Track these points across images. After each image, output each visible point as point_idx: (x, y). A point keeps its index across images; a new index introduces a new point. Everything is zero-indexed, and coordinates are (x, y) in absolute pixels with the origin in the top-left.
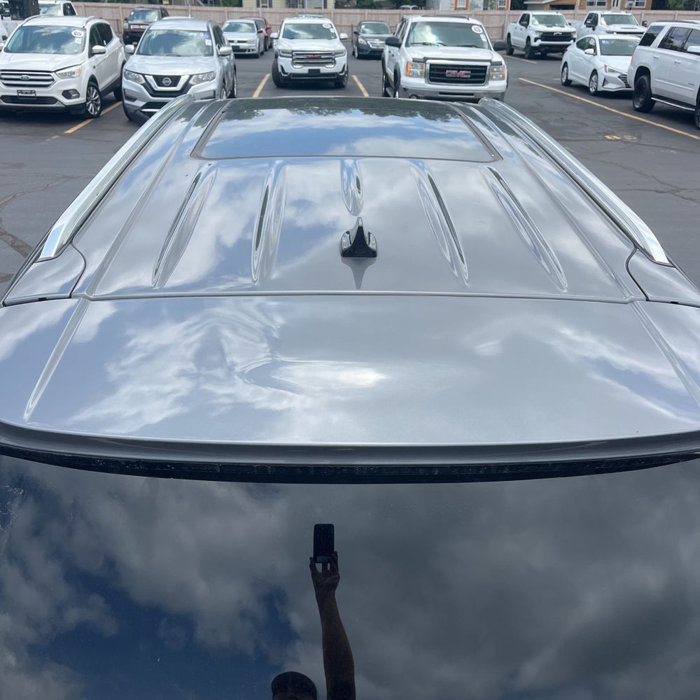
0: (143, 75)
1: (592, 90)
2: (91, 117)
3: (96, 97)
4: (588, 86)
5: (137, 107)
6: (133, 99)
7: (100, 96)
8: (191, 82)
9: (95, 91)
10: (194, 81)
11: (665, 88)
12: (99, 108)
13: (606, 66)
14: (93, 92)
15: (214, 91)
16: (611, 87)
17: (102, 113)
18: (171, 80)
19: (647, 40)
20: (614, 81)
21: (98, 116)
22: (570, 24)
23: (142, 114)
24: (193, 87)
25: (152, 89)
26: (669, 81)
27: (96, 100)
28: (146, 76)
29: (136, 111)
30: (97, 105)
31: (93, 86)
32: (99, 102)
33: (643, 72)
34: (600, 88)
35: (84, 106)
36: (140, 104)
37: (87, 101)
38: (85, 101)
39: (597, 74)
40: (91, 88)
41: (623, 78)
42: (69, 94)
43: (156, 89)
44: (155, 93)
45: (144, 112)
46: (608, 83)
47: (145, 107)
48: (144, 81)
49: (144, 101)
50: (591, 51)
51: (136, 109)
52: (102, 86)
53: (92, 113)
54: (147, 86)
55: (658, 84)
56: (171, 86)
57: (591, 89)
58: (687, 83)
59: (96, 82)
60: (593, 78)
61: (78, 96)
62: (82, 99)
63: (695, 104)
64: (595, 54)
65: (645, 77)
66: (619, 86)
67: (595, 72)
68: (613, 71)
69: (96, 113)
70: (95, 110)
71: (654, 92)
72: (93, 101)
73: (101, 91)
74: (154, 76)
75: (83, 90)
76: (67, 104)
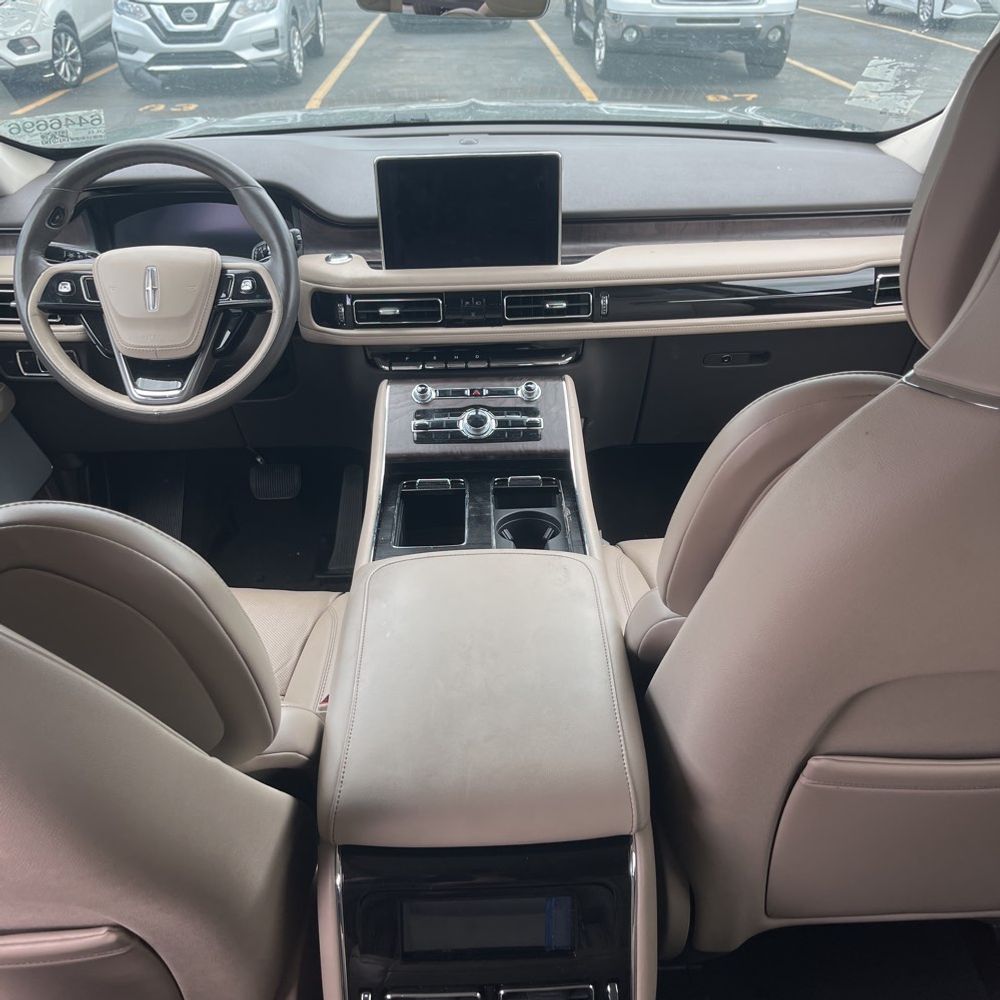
0: (147, 5)
1: (924, 18)
2: (66, 86)
3: (73, 51)
4: (916, 12)
5: (139, 63)
6: (132, 50)
7: (79, 48)
8: (233, 14)
9: (70, 40)
10: (237, 12)
12: (79, 70)
14: (66, 41)
15: (276, 30)
16: (959, 11)
17: (85, 81)
18: (197, 11)
21: (77, 85)
23: (148, 75)
24: (235, 24)
25: (163, 28)
27: (73, 56)
28: (152, 6)
29: (137, 70)
30: (75, 65)
31: (66, 31)
32: (79, 60)
34: (938, 14)
35: (50, 65)
36: (144, 57)
37: (55, 57)
38: (51, 58)
40: (63, 35)
42: (21, 45)
43: (170, 30)
44: (170, 37)
45: (152, 72)
46: (952, 4)
47: (153, 62)
48: (149, 16)
49: (151, 52)
51: (136, 67)
52: (83, 32)
53: (68, 80)
54: (154, 23)
56: (198, 21)
57: (921, 17)
59: (72, 24)
61: (38, 49)
62: (45, 54)
66: (970, 10)
69: (75, 78)
70: (71, 72)
72: (66, 57)
73: (81, 41)
74: (165, 5)
75: (45, 37)
76: (17, 64)
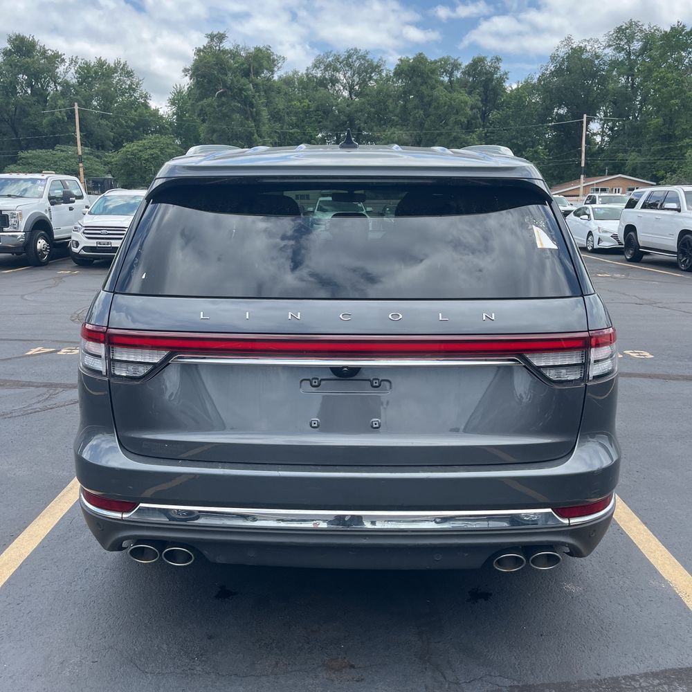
1: (590, 248)
4: (586, 245)
11: (650, 240)
13: (599, 228)
16: (606, 245)
19: (631, 204)
20: (607, 240)
22: (572, 205)
26: (653, 234)
33: (630, 229)
34: (596, 246)
39: (592, 235)
41: (615, 237)
46: (602, 241)
50: (586, 217)
55: (643, 238)
57: (588, 247)
58: (667, 235)
60: (589, 239)
63: (676, 251)
64: (589, 219)
65: (632, 233)
66: (612, 244)
67: (590, 234)
68: (606, 232)
71: (641, 245)
